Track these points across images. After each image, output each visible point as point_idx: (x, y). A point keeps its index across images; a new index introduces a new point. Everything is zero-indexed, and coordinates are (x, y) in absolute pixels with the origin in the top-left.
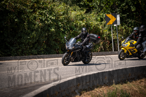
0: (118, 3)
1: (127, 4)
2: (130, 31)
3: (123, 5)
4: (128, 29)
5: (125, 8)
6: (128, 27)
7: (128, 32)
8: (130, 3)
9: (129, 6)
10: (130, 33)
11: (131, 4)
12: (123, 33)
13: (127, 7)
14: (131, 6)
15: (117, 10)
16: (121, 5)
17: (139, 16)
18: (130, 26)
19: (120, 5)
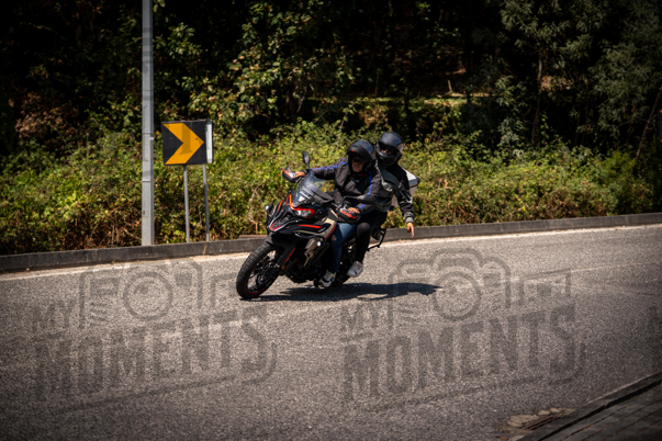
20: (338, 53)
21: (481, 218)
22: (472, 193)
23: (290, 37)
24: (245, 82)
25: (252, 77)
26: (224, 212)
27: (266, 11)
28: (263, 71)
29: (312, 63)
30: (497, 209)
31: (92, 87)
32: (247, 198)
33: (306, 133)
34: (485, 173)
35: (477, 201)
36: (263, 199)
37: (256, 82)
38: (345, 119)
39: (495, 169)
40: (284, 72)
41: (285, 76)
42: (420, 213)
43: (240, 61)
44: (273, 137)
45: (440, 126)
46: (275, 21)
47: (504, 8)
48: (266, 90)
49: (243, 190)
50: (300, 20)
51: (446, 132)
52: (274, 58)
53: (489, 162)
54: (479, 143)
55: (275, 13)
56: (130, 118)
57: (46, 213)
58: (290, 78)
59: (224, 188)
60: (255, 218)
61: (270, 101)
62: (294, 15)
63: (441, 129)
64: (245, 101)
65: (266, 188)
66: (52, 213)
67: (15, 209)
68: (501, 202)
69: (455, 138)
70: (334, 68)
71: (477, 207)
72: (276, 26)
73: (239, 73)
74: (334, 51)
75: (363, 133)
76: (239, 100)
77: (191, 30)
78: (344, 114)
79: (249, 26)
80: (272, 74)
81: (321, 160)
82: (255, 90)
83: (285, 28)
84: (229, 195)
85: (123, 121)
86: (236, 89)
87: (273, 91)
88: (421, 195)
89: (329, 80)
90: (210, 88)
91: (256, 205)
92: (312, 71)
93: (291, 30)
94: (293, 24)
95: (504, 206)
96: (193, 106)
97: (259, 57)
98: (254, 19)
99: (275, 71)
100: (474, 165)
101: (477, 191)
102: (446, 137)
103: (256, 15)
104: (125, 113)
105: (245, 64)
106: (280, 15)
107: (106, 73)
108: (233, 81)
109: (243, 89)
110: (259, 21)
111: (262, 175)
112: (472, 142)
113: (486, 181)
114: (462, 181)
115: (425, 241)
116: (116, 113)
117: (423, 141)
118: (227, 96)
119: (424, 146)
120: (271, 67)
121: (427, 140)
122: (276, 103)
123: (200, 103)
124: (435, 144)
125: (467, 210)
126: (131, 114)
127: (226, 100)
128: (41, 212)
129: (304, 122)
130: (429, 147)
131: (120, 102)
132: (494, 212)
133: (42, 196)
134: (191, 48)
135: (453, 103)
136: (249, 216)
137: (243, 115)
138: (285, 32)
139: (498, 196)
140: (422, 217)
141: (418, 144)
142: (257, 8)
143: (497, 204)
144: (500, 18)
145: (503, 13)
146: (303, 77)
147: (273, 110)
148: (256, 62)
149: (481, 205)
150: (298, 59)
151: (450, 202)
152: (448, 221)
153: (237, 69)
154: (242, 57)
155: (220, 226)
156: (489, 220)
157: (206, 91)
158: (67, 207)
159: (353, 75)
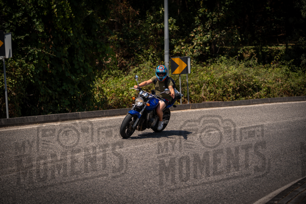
0: (6, 11)
1: (26, 14)
2: (30, 71)
3: (17, 15)
4: (27, 66)
5: (20, 21)
6: (26, 62)
7: (26, 73)
8: (32, 13)
9: (30, 19)
10: (29, 75)
11: (34, 16)
12: (16, 75)
13: (25, 20)
14: (35, 20)
15: (4, 25)
16: (14, 17)
17: (50, 40)
18: (30, 59)
19: (10, 15)
20: (234, 29)
21: (294, 95)
22: (291, 85)
23: (215, 22)
24: (196, 41)
25: (199, 38)
26: (193, 93)
27: (205, 11)
28: (203, 36)
29: (224, 32)
30: (301, 91)
31: (136, 44)
32: (201, 87)
33: (223, 61)
34: (296, 77)
35: (292, 88)
36: (207, 88)
37: (201, 41)
38: (239, 55)
39: (299, 75)
40: (212, 36)
41: (212, 38)
42: (270, 93)
43: (194, 32)
44: (208, 63)
45: (277, 58)
46: (208, 16)
47: (302, 9)
48: (205, 44)
49: (199, 84)
50: (218, 15)
51: (279, 60)
52: (208, 31)
53: (297, 72)
54: (293, 64)
55: (208, 12)
56: (152, 56)
57: (125, 94)
58: (214, 39)
59: (192, 84)
60: (204, 95)
61: (207, 48)
62: (216, 13)
63: (277, 59)
64: (197, 48)
65: (208, 83)
66: (127, 94)
67: (113, 92)
68: (302, 88)
69: (283, 62)
70: (233, 35)
71: (292, 90)
72: (209, 18)
73: (194, 37)
74: (232, 27)
75: (246, 61)
76: (194, 48)
77: (174, 20)
78: (238, 53)
79: (197, 17)
80: (207, 37)
81: (230, 72)
82: (200, 44)
83: (212, 18)
84: (194, 86)
85: (148, 57)
86: (193, 44)
87: (208, 44)
88: (270, 85)
89: (231, 39)
90: (182, 44)
91: (205, 90)
92: (224, 36)
93: (215, 19)
94: (216, 16)
95: (304, 90)
96: (175, 51)
97: (202, 30)
98: (200, 15)
99: (209, 36)
100: (291, 73)
101: (293, 84)
102: (280, 62)
103: (201, 13)
104: (149, 54)
105: (196, 33)
106: (210, 13)
107: (141, 38)
108: (191, 40)
109: (195, 44)
110: (202, 16)
111: (206, 78)
112: (290, 64)
113: (296, 80)
114: (286, 80)
115: (275, 104)
116: (145, 54)
117: (270, 64)
118: (189, 46)
119: (270, 66)
120: (206, 34)
121: (272, 63)
122: (209, 49)
123: (178, 49)
124: (275, 65)
125: (289, 91)
126: (152, 54)
127: (189, 48)
128: (123, 93)
129: (222, 57)
130: (272, 66)
131: (147, 50)
132: (300, 93)
133: (123, 87)
134: (175, 27)
135: (280, 48)
136: (202, 95)
137: (195, 54)
138: (212, 20)
139: (301, 86)
140: (271, 94)
141: (268, 65)
142: (201, 10)
143: (301, 89)
144: (301, 13)
145: (302, 11)
146: (220, 38)
147: (208, 52)
148: (201, 32)
149: (294, 90)
150: (217, 31)
151: (282, 88)
152: (281, 96)
153: (193, 35)
154: (195, 31)
155: (191, 98)
156: (297, 95)
157: (181, 45)
158: (133, 91)
159: (240, 37)
